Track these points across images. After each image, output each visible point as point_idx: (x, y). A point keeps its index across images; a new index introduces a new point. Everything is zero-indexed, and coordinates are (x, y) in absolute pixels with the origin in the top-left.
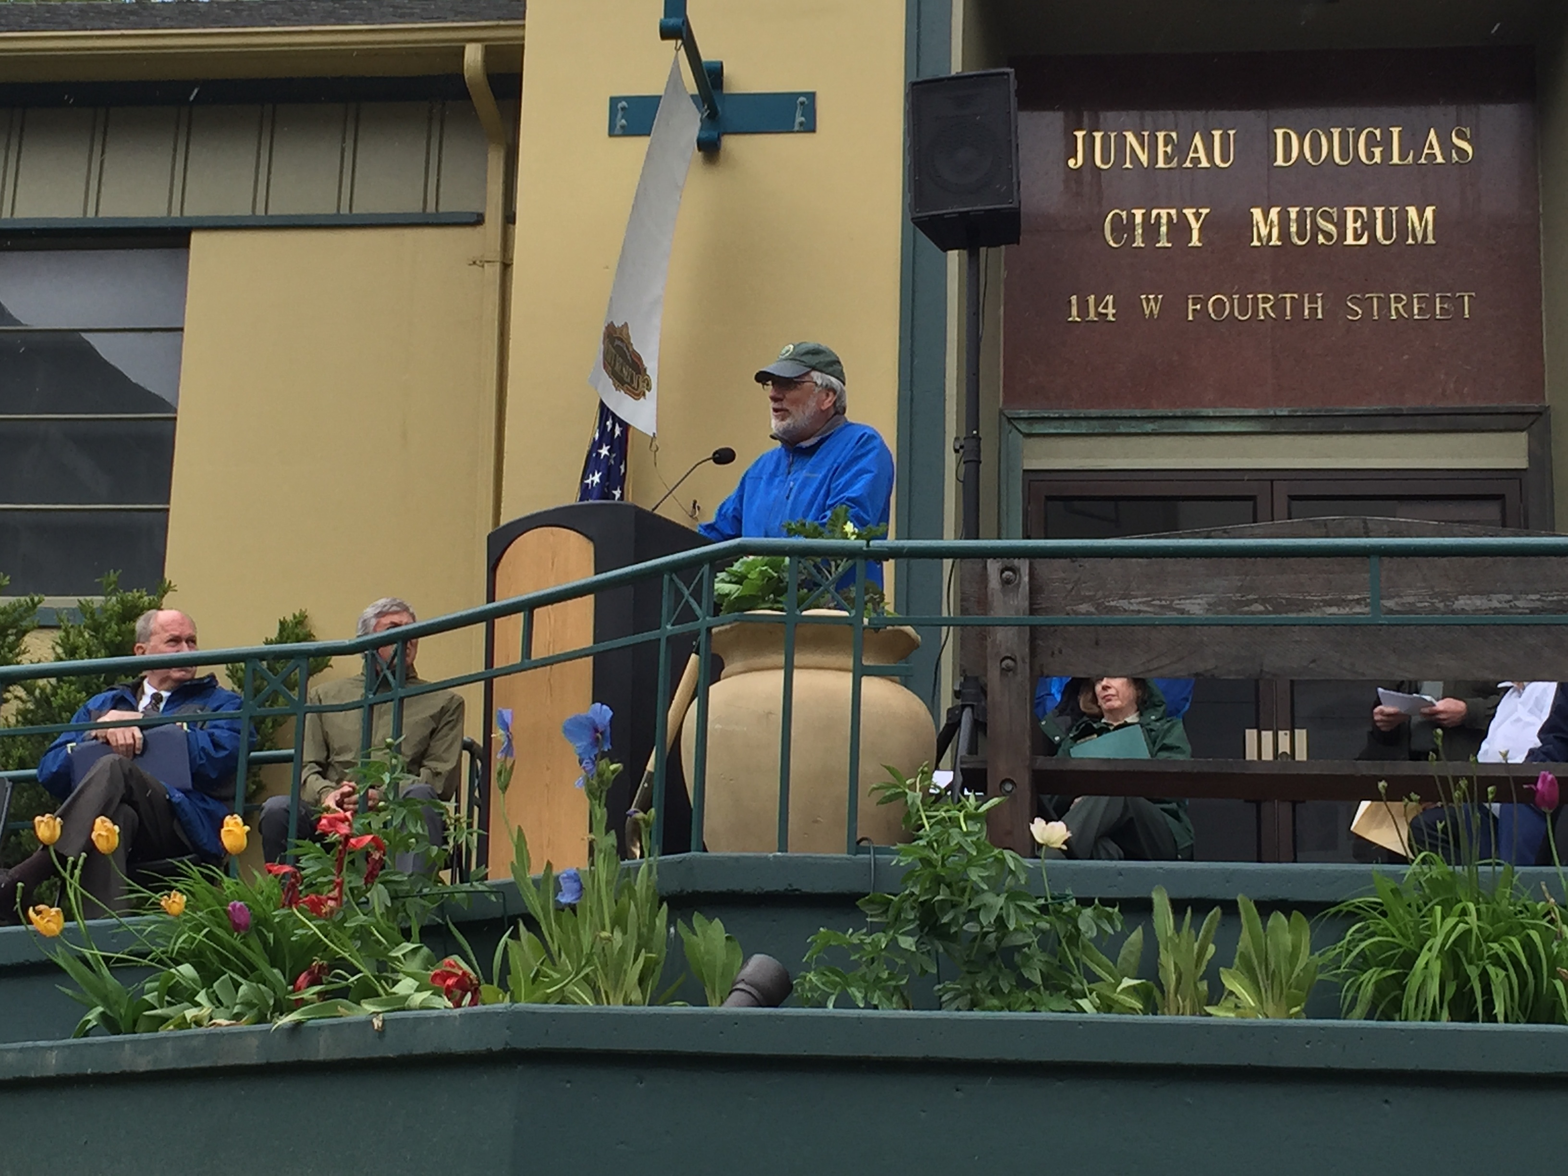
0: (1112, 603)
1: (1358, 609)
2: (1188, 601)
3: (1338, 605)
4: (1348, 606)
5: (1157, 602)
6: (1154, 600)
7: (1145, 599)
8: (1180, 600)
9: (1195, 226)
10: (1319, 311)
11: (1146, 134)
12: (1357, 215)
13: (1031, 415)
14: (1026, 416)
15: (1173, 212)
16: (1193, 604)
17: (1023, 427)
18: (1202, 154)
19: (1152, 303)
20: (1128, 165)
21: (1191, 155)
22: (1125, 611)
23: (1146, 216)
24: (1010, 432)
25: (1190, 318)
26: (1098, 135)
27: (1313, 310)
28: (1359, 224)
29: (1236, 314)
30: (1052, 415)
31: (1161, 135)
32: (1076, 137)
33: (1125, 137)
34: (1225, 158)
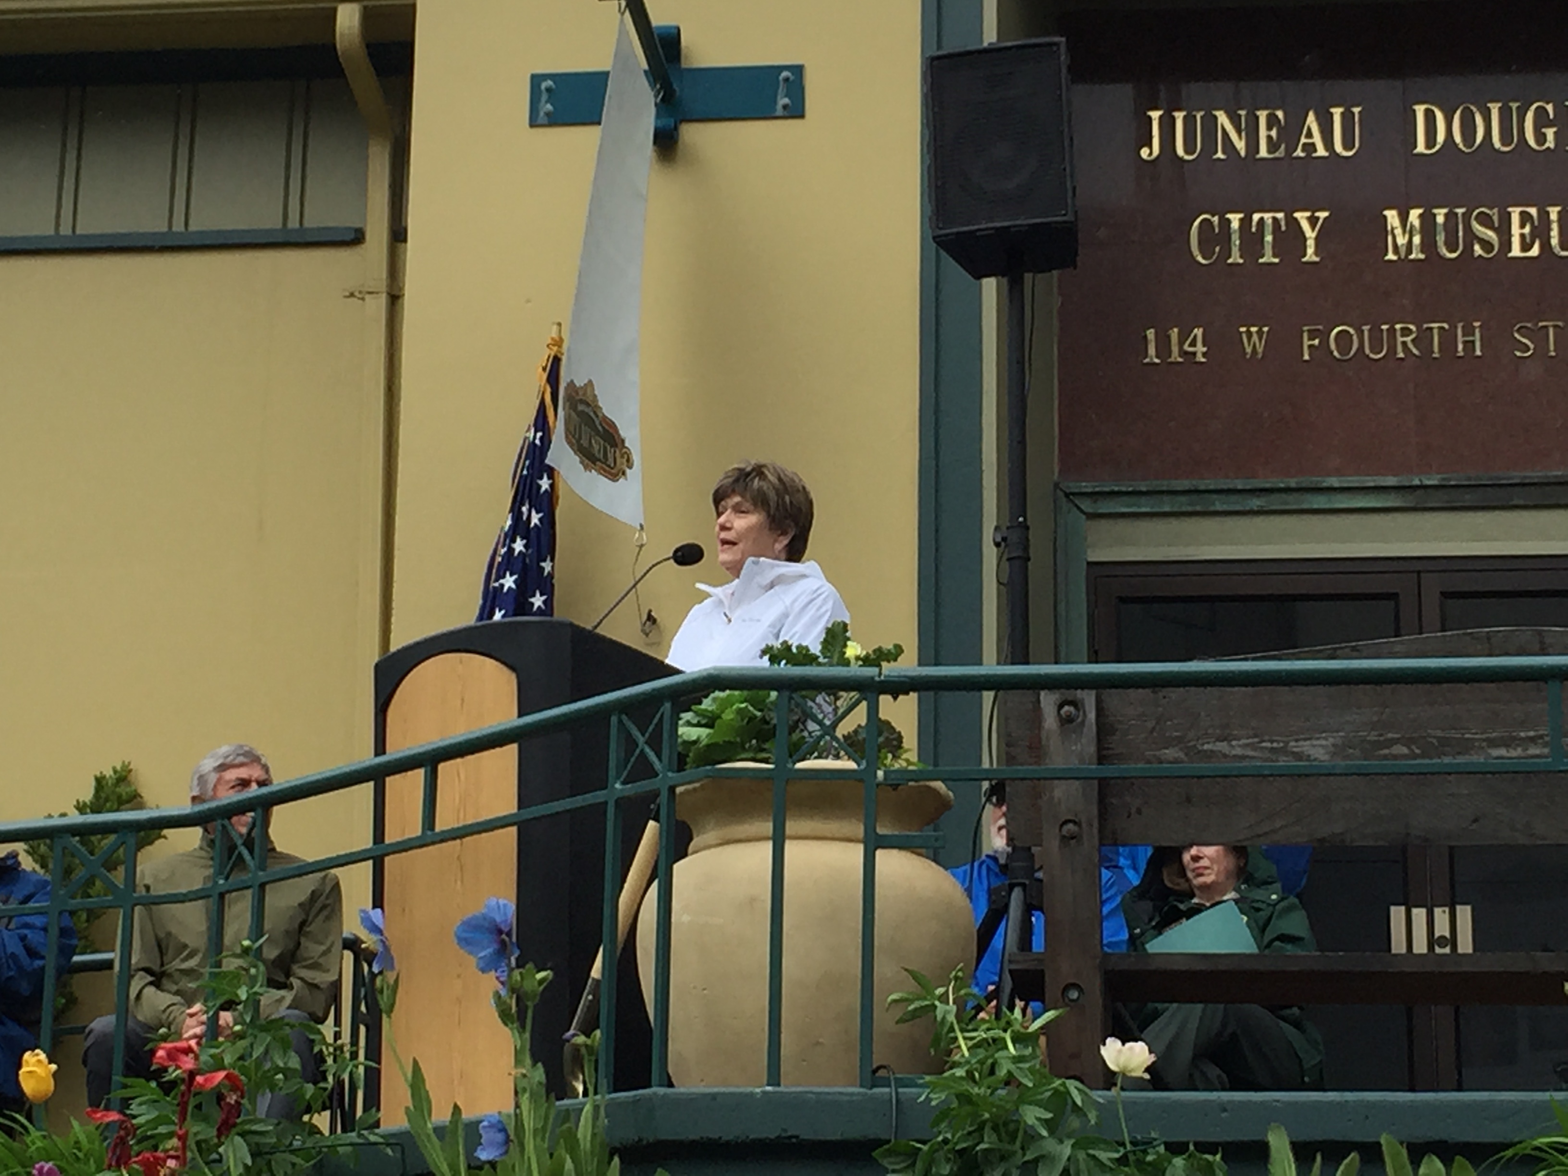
0: (1206, 747)
1: (1533, 751)
2: (1308, 743)
3: (1507, 746)
4: (1518, 745)
5: (1268, 745)
6: (1264, 741)
7: (1250, 741)
8: (1297, 741)
9: (1310, 234)
10: (1478, 345)
11: (1243, 113)
12: (1525, 218)
13: (1097, 489)
14: (1089, 490)
15: (1280, 215)
16: (1314, 746)
17: (1087, 505)
18: (1317, 139)
19: (1255, 338)
20: (1220, 155)
21: (1303, 140)
22: (1225, 756)
23: (1245, 222)
24: (1069, 512)
25: (1306, 357)
26: (1179, 116)
27: (1469, 345)
28: (1527, 230)
29: (1367, 351)
30: (1124, 489)
31: (1263, 115)
32: (1150, 118)
33: (1216, 118)
34: (1348, 143)
